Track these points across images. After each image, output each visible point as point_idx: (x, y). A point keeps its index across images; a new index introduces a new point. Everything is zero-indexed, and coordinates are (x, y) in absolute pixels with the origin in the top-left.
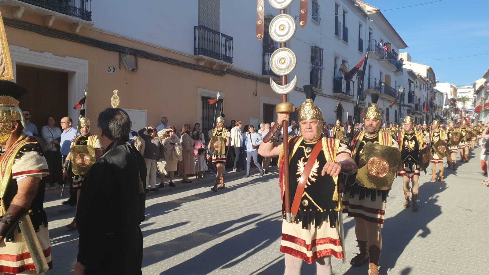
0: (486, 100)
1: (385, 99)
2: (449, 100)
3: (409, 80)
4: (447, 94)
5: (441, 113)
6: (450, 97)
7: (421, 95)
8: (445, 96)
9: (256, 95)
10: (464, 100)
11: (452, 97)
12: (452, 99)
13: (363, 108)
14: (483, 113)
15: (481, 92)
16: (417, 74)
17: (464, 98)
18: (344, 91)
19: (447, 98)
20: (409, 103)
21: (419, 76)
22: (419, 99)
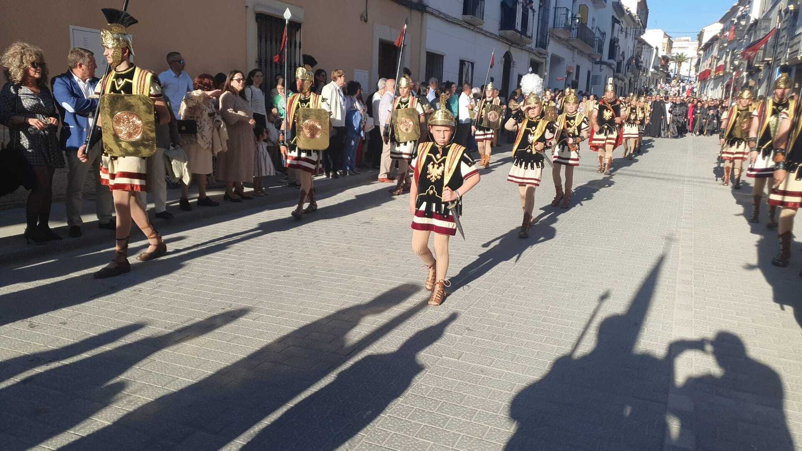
0: (719, 60)
1: (576, 48)
2: (659, 58)
3: (613, 17)
4: (657, 48)
5: (646, 80)
6: (661, 53)
7: (626, 46)
8: (655, 51)
9: (366, 21)
10: (680, 60)
11: (664, 54)
12: (664, 57)
13: (543, 63)
14: (712, 81)
15: (712, 47)
16: (625, 8)
17: (680, 56)
18: (519, 27)
19: (656, 55)
20: (609, 58)
21: (628, 11)
22: (623, 52)
